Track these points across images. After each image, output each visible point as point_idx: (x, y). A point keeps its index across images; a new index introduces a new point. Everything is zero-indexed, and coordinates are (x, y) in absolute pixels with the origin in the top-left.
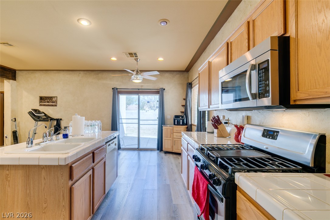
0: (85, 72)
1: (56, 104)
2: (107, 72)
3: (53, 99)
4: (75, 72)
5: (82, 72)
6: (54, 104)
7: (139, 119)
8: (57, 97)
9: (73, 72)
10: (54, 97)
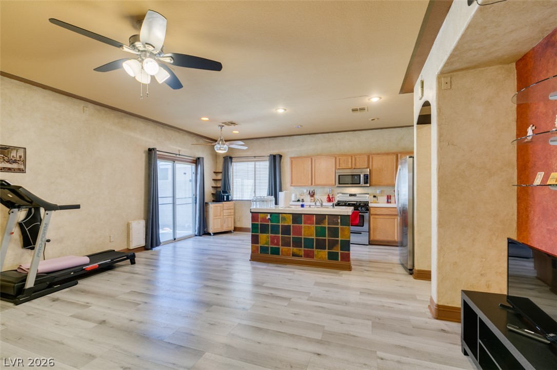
0: (98, 107)
1: (22, 167)
2: (137, 118)
3: (10, 152)
4: (75, 100)
5: (90, 106)
6: (15, 166)
7: (174, 197)
8: (25, 149)
9: (70, 98)
10: (17, 149)
